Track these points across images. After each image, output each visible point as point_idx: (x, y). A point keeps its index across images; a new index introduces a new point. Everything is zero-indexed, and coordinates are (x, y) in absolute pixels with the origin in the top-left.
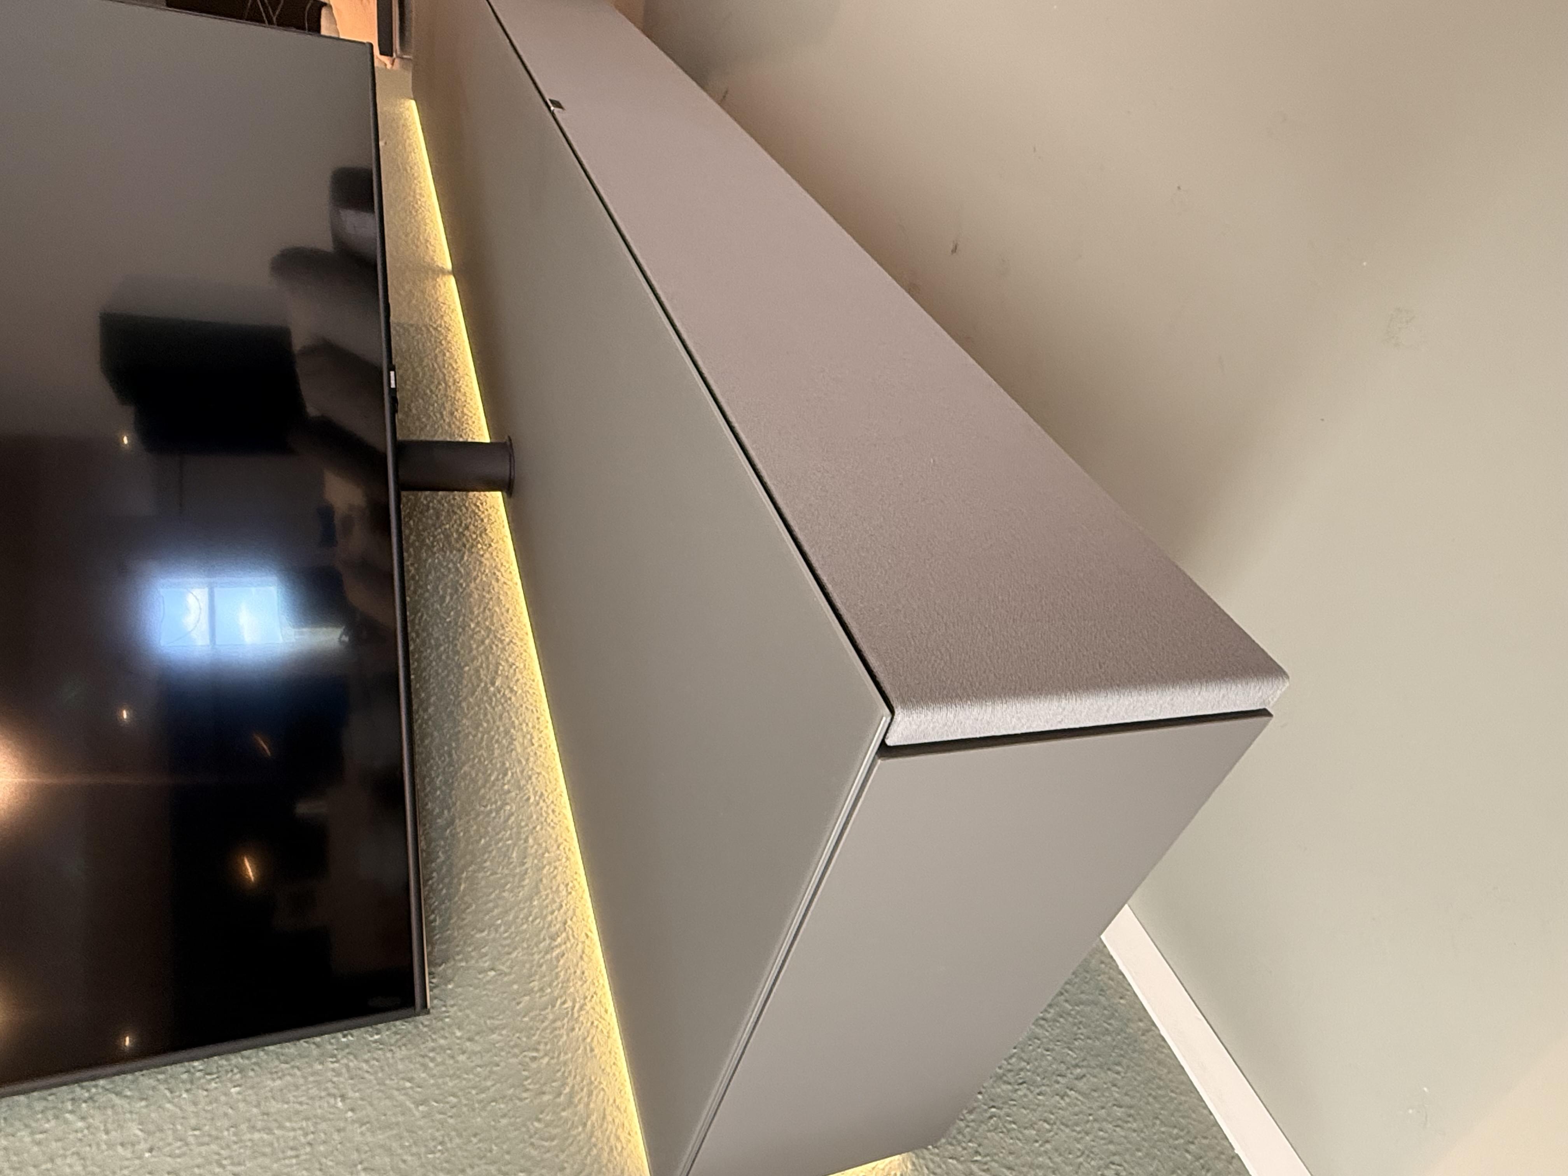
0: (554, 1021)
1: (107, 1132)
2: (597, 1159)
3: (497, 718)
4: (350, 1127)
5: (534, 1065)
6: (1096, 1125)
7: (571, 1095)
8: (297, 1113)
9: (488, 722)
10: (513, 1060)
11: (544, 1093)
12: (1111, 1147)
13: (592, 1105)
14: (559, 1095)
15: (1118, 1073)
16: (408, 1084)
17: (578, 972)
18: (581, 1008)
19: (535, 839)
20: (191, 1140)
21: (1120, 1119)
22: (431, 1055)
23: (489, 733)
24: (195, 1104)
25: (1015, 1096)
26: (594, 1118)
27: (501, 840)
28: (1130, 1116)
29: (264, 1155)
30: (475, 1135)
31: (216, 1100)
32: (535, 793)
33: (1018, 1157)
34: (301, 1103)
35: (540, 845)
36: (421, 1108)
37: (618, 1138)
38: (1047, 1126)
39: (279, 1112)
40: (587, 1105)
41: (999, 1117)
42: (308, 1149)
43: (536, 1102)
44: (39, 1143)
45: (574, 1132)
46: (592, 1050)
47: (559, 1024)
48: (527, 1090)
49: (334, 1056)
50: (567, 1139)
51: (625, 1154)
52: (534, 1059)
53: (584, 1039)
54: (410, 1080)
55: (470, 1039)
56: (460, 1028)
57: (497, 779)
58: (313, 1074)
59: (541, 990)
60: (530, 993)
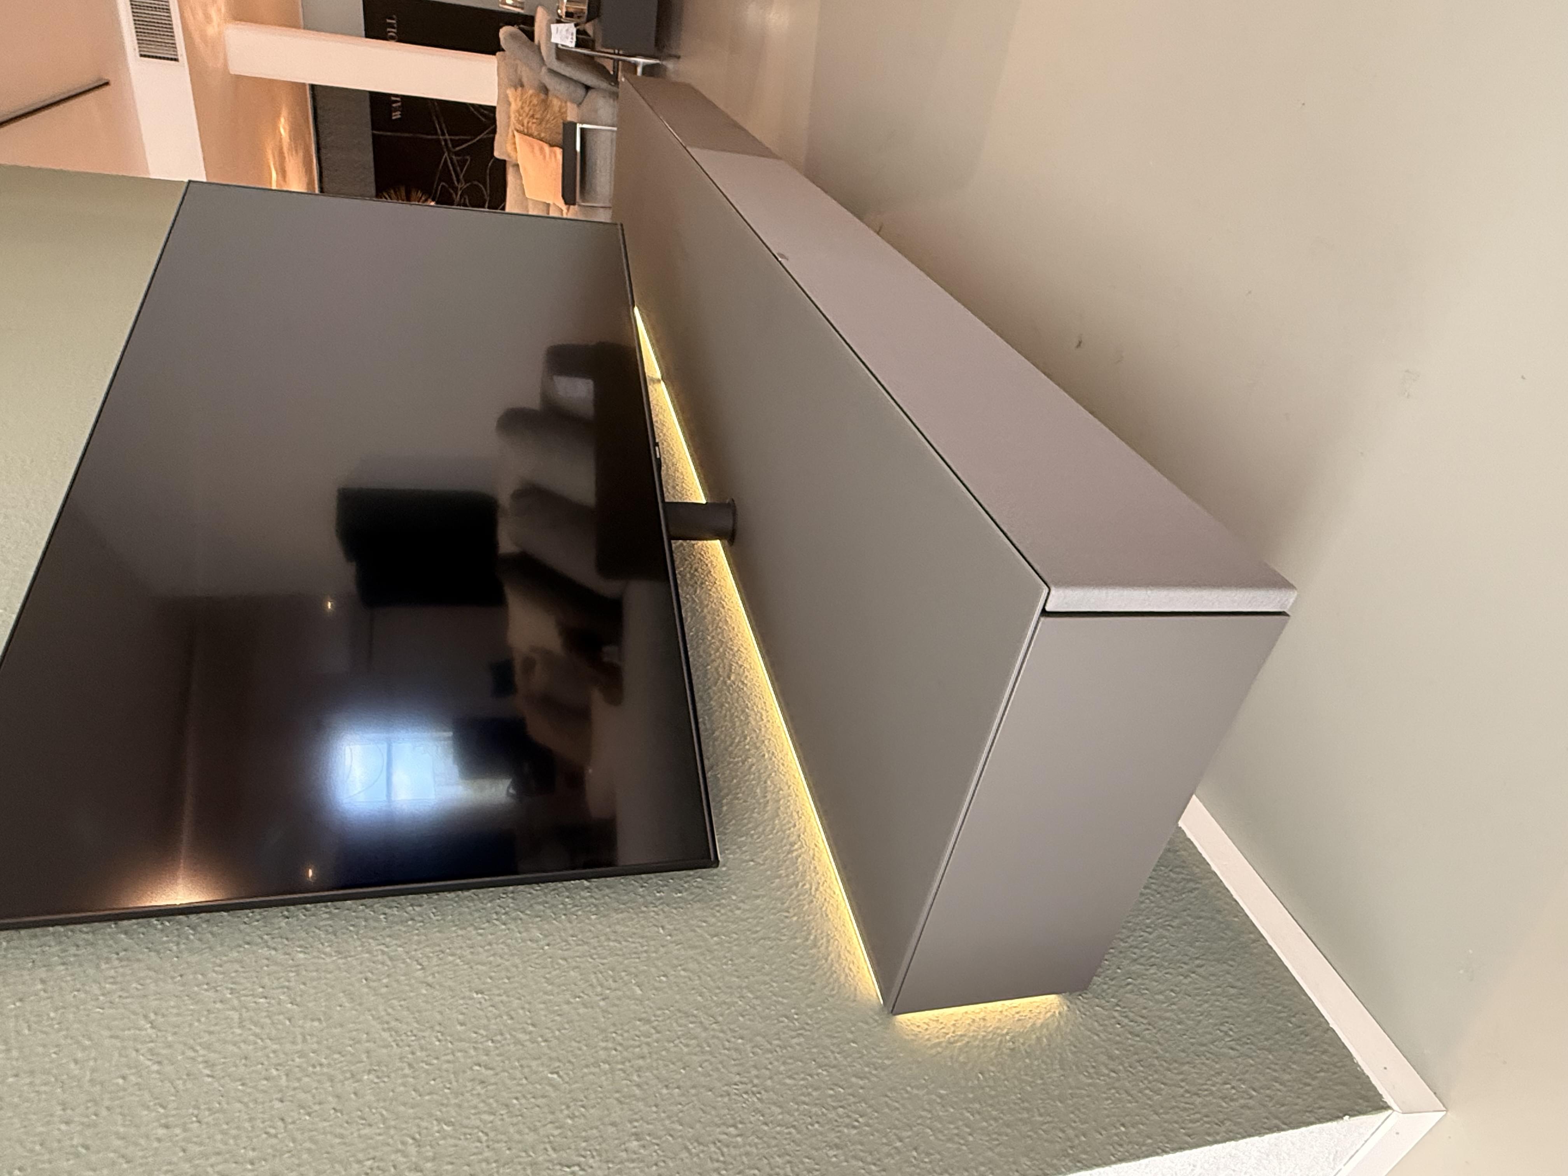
0: (798, 895)
1: (520, 933)
2: (837, 980)
3: (734, 701)
5: (788, 921)
6: (1214, 998)
7: (816, 941)
8: (634, 934)
9: (729, 703)
10: (772, 917)
11: (796, 938)
12: (1226, 1013)
13: (830, 949)
14: (807, 940)
15: (1232, 966)
16: (704, 924)
17: (812, 867)
19: (772, 782)
20: (572, 942)
21: (1233, 995)
22: (718, 908)
23: (730, 711)
24: (570, 922)
25: (1147, 973)
26: (832, 955)
27: (746, 781)
28: (1241, 994)
29: (617, 955)
30: (753, 958)
32: (769, 752)
33: (1150, 1011)
34: (636, 928)
35: (775, 786)
36: (715, 939)
37: (850, 969)
38: (1173, 994)
39: (623, 932)
40: (827, 948)
41: (1135, 985)
42: (645, 955)
43: (792, 943)
44: (481, 935)
45: (820, 963)
46: (827, 916)
47: (801, 897)
48: (785, 935)
50: (814, 966)
51: (856, 979)
52: (786, 917)
53: (821, 908)
54: (705, 922)
55: (743, 901)
56: (735, 894)
57: (740, 742)
58: (643, 912)
59: (787, 876)
60: (780, 877)
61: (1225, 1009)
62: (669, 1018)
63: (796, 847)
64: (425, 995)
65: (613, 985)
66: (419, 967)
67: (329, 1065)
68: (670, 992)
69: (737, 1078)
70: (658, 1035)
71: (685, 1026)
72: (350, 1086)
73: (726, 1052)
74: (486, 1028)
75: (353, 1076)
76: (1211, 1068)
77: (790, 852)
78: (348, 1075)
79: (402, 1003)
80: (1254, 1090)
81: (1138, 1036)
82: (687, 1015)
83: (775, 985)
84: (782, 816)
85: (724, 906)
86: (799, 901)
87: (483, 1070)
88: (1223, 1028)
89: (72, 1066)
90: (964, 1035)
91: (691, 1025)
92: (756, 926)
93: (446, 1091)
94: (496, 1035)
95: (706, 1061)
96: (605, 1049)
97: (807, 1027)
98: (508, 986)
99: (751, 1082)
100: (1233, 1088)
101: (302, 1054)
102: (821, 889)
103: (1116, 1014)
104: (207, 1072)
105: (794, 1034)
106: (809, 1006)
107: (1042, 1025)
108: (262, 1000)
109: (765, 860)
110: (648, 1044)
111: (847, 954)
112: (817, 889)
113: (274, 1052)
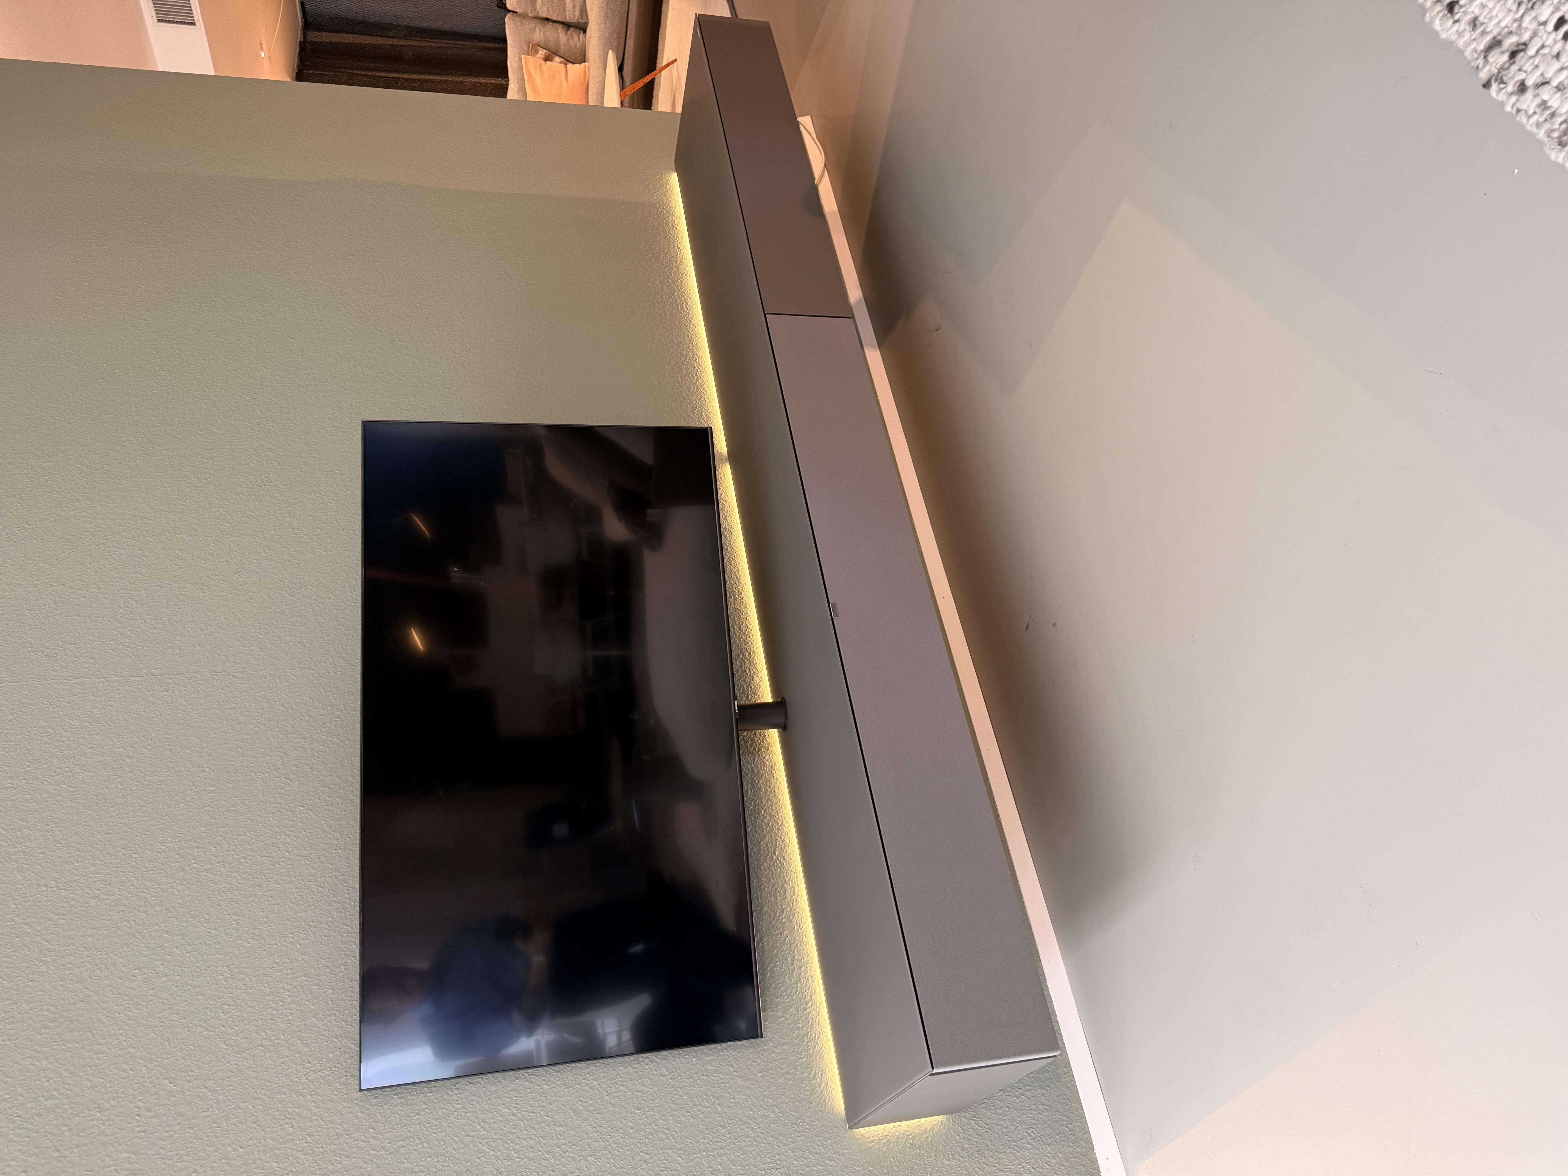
0: (808, 1043)
2: (825, 1100)
3: (778, 877)
4: (736, 1078)
5: (801, 1061)
6: (1030, 1112)
7: (815, 1074)
8: (717, 1070)
10: (793, 1058)
11: (804, 1073)
12: (1033, 1121)
13: (822, 1081)
14: (810, 1074)
15: (1047, 1090)
16: (754, 1064)
17: (818, 1021)
18: (818, 1038)
19: (797, 951)
21: (1041, 1110)
22: (762, 1052)
24: (682, 1063)
25: (996, 1095)
26: (823, 1084)
27: (783, 950)
28: (1046, 1109)
29: (708, 1085)
30: (780, 1086)
31: (689, 1063)
32: (796, 925)
34: (718, 1067)
35: (800, 954)
36: (760, 1074)
37: (832, 1094)
38: (1008, 1109)
39: (711, 1069)
40: (821, 1079)
41: (987, 1103)
42: (723, 1085)
43: (802, 1076)
45: (816, 1089)
46: (823, 1057)
47: (809, 1044)
49: (726, 1049)
50: (813, 1091)
51: (835, 1100)
52: (800, 1058)
53: (820, 1052)
55: (776, 1047)
58: (720, 1056)
59: (803, 1028)
60: (798, 1029)
61: (1034, 1119)
62: (736, 1125)
63: (808, 1005)
64: (611, 1111)
65: (707, 1105)
66: (606, 1093)
67: (571, 1152)
68: (736, 1108)
69: (769, 1160)
70: (730, 1135)
71: (744, 1130)
72: (583, 1164)
73: (764, 1145)
74: (643, 1130)
75: (584, 1158)
76: (1015, 1155)
78: (582, 1158)
79: (601, 1116)
80: (1033, 1169)
81: (980, 1136)
82: (745, 1123)
83: (791, 1104)
84: (802, 980)
85: (765, 1051)
86: (808, 1046)
87: (645, 1156)
88: (1028, 1131)
89: (454, 1152)
90: (888, 1135)
91: (747, 1129)
92: (782, 1065)
93: (629, 1166)
94: (649, 1135)
95: (754, 1150)
96: (703, 1143)
97: (806, 1130)
99: (776, 1162)
100: (1023, 1167)
102: (821, 1038)
103: (972, 1122)
105: (798, 1134)
106: (808, 1117)
107: (931, 1128)
108: (533, 1114)
109: (790, 1016)
110: (724, 1140)
111: (831, 1084)
113: (544, 1144)
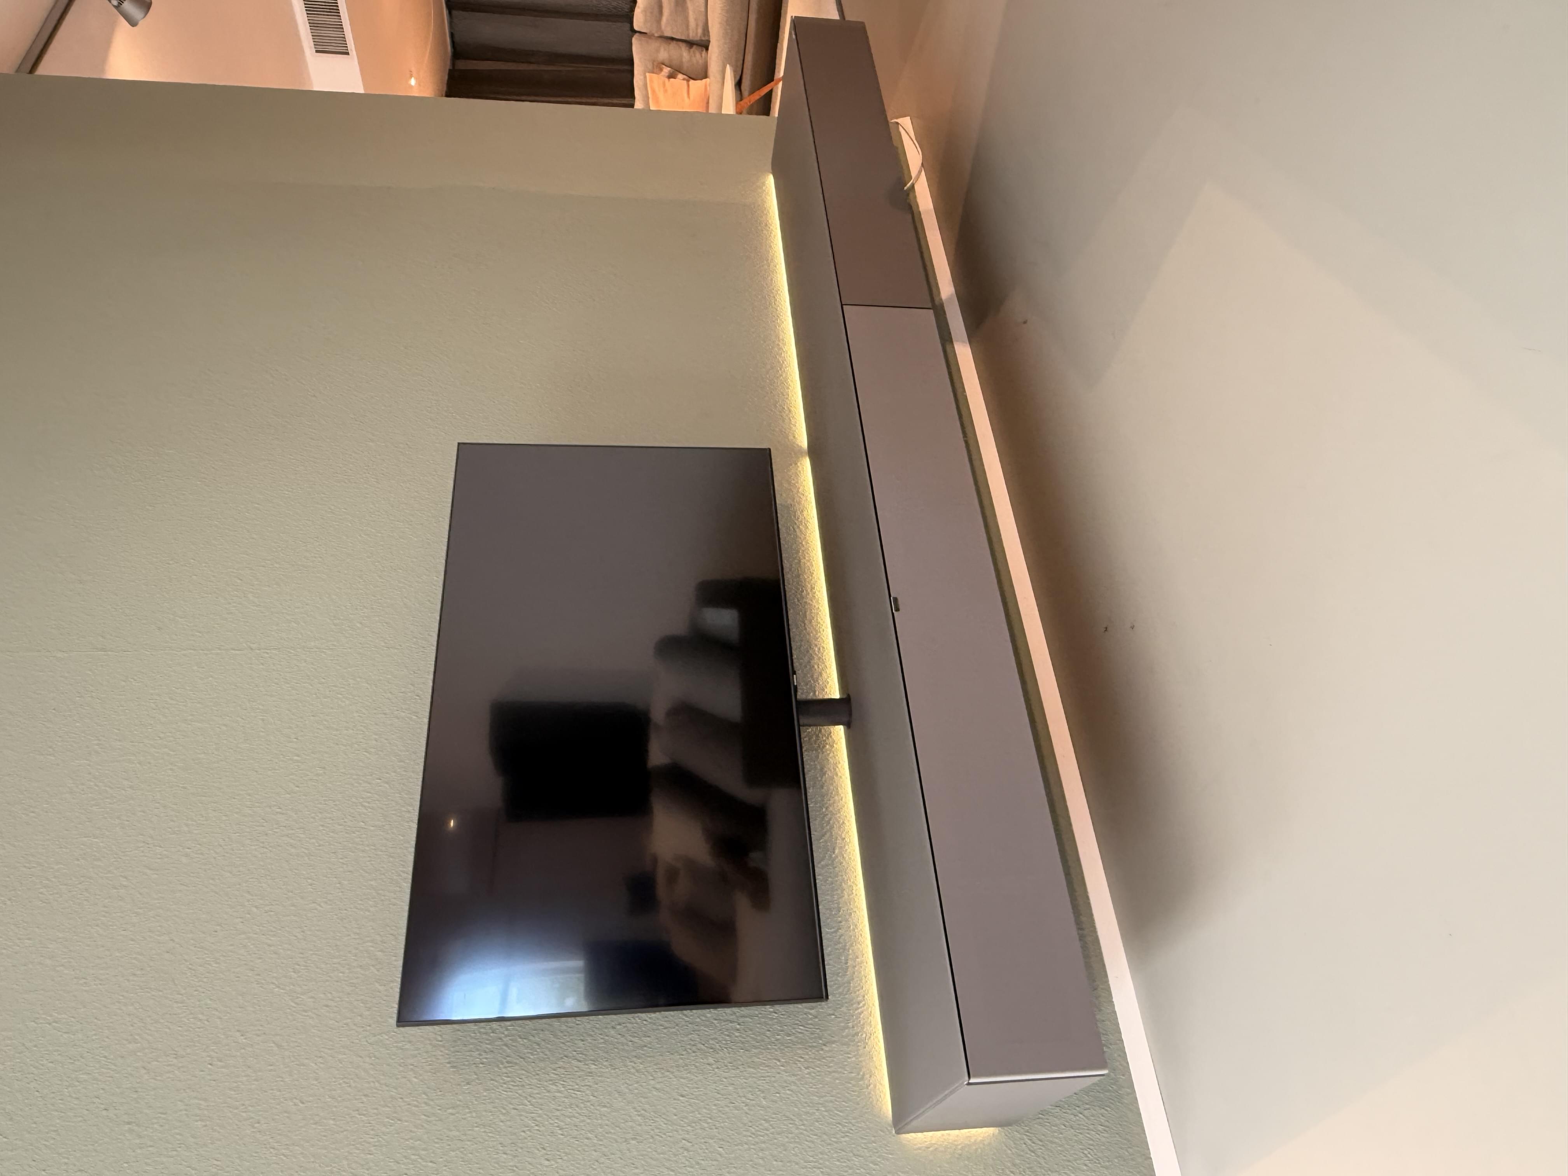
0: (858, 1043)
2: (871, 1103)
3: (836, 875)
4: (783, 1073)
5: (849, 1061)
6: (1087, 1131)
8: (764, 1063)
10: (841, 1057)
11: (852, 1073)
14: (858, 1075)
17: (869, 1021)
20: (730, 1067)
21: (1099, 1131)
24: (729, 1053)
25: (1053, 1111)
26: (871, 1087)
28: (1105, 1131)
29: (754, 1077)
30: (827, 1084)
32: (854, 923)
36: (807, 1070)
37: (880, 1096)
38: (1064, 1127)
40: (869, 1081)
41: (1042, 1119)
43: (850, 1076)
45: (863, 1091)
46: (872, 1058)
48: (846, 1070)
49: (774, 1043)
50: (861, 1093)
51: (882, 1103)
52: (849, 1058)
53: (869, 1053)
61: (1092, 1140)
62: (779, 1120)
63: (861, 1005)
64: (656, 1096)
66: (652, 1078)
67: (614, 1133)
68: (780, 1103)
70: (773, 1130)
71: (787, 1126)
73: (807, 1143)
74: (686, 1118)
77: (858, 1009)
78: (624, 1140)
79: (646, 1100)
81: (1033, 1152)
82: (789, 1118)
83: (837, 1103)
86: (858, 1046)
88: (1085, 1152)
89: (500, 1123)
90: (936, 1143)
91: (790, 1125)
92: (831, 1063)
94: (692, 1123)
95: (796, 1147)
96: (746, 1136)
98: (697, 1093)
99: (818, 1161)
101: (601, 1126)
102: (872, 1038)
104: (560, 1132)
105: (843, 1135)
107: (980, 1141)
108: (578, 1093)
109: (842, 1014)
110: (767, 1135)
111: (879, 1087)
112: (870, 1038)
113: (588, 1123)
